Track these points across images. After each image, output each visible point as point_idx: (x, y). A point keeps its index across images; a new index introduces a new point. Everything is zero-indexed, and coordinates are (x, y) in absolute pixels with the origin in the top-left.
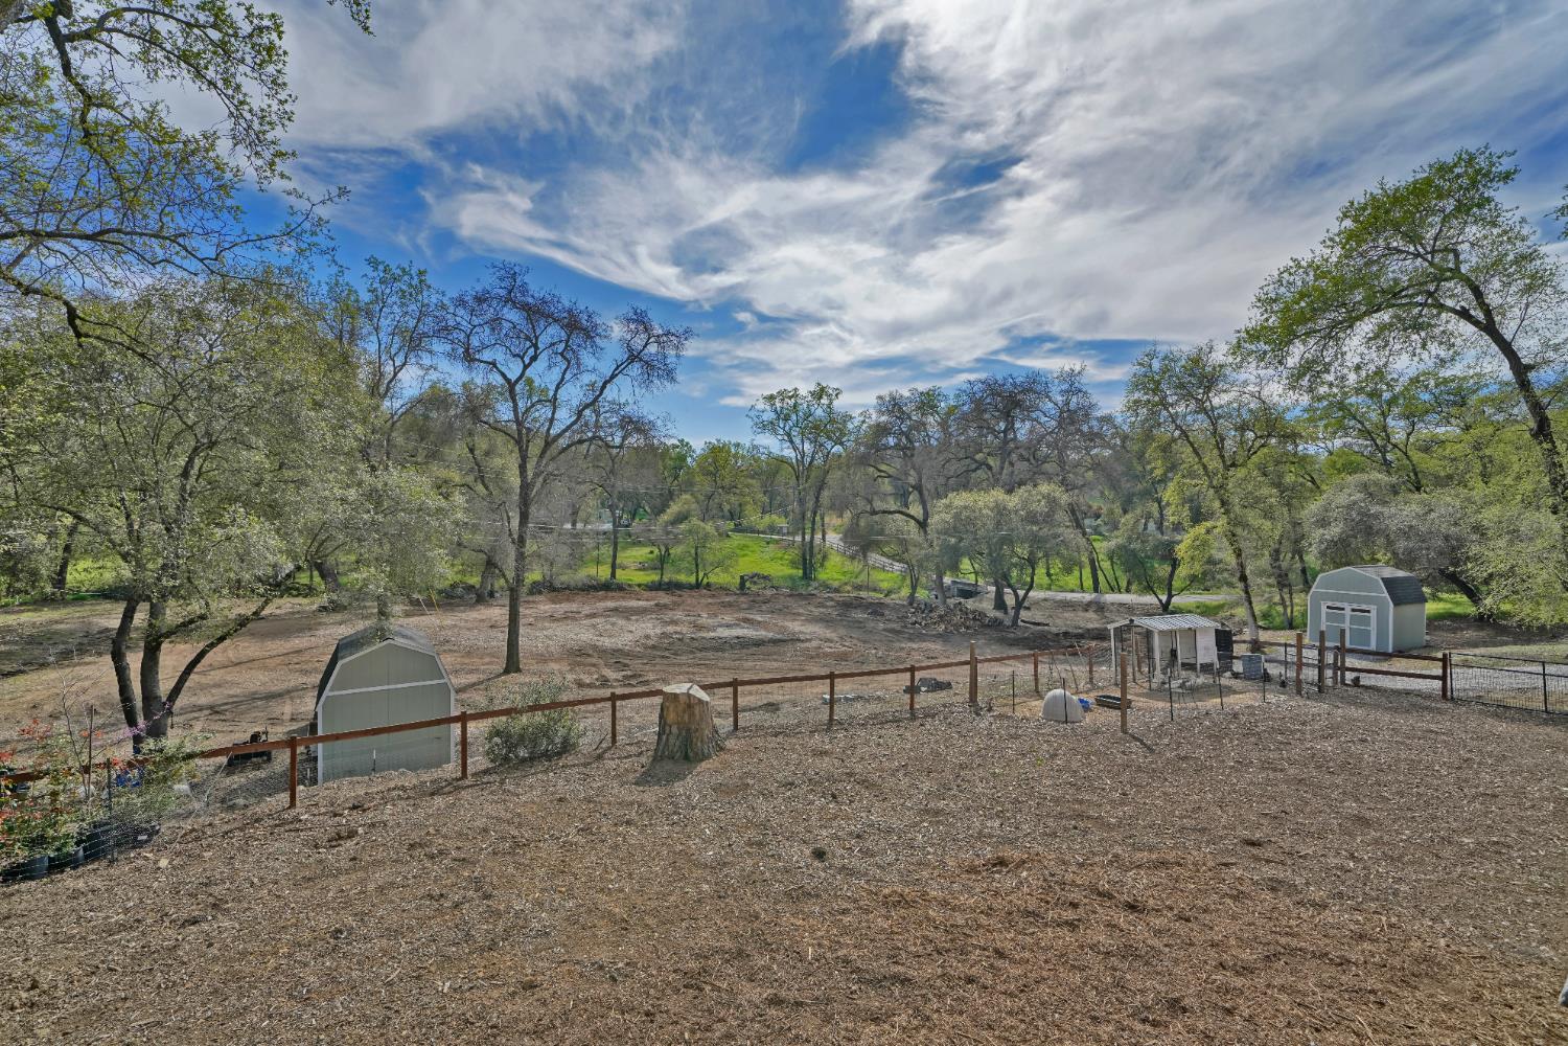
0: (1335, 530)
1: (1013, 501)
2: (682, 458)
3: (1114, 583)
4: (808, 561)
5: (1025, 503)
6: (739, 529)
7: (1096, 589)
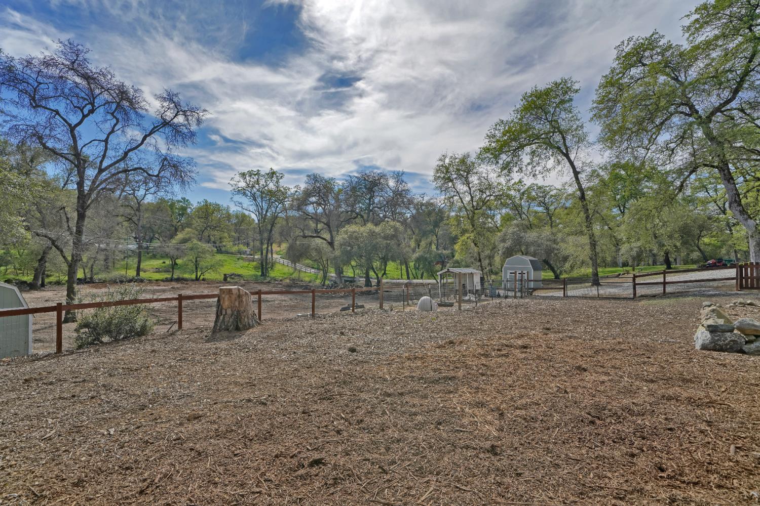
0: (508, 244)
1: (378, 229)
2: (184, 209)
3: (415, 275)
4: (265, 266)
5: (383, 231)
6: (220, 251)
7: (408, 278)
